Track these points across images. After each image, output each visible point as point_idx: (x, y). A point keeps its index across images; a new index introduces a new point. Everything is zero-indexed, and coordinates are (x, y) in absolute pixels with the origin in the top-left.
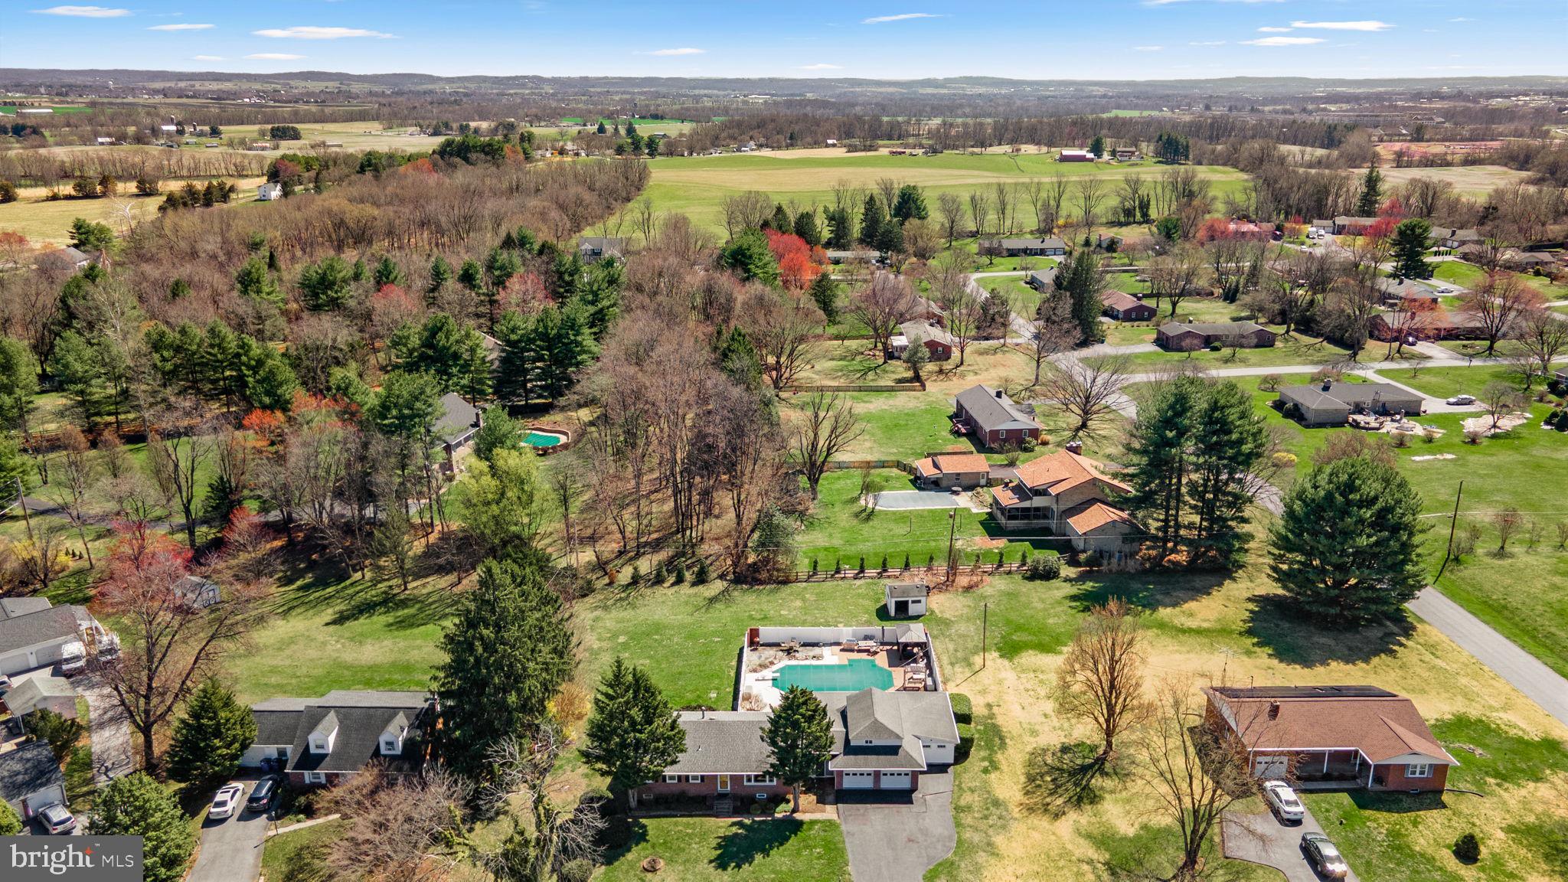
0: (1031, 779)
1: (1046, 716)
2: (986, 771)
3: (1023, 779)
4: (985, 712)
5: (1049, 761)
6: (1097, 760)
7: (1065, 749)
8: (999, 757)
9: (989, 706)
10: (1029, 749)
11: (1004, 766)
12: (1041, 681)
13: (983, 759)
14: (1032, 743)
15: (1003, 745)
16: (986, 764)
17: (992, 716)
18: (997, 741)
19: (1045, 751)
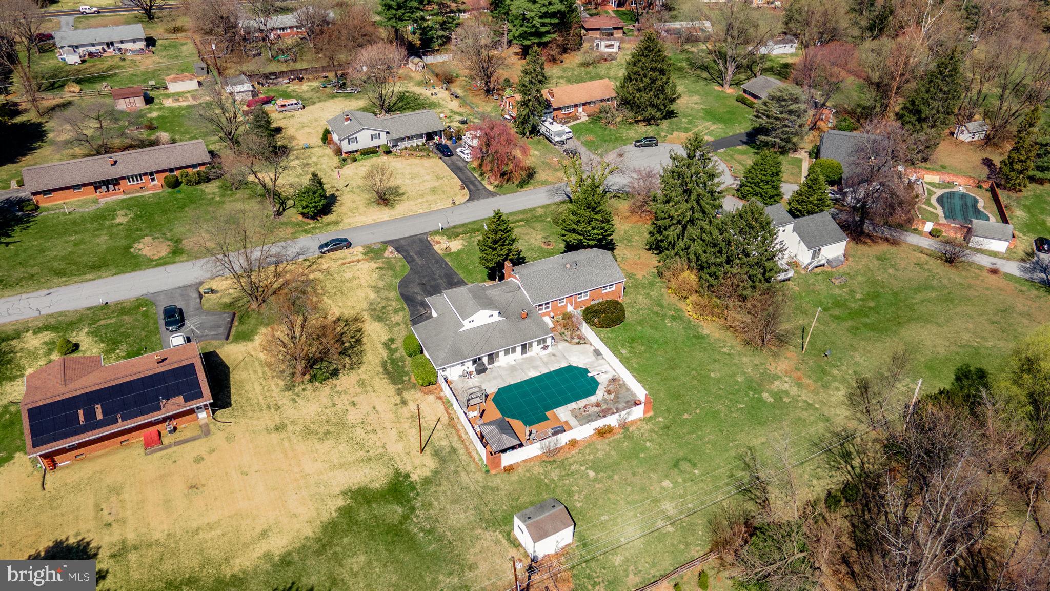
0: (359, 341)
1: (354, 404)
2: (392, 340)
3: (365, 340)
4: (406, 395)
5: (347, 359)
6: (311, 367)
7: (335, 373)
8: (385, 354)
9: (404, 402)
10: (364, 368)
11: (380, 347)
12: (362, 447)
13: (396, 350)
14: (362, 373)
15: (384, 365)
16: (393, 346)
17: (399, 392)
18: (390, 368)
19: (352, 368)
